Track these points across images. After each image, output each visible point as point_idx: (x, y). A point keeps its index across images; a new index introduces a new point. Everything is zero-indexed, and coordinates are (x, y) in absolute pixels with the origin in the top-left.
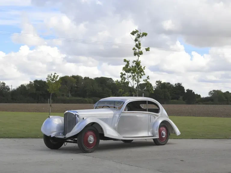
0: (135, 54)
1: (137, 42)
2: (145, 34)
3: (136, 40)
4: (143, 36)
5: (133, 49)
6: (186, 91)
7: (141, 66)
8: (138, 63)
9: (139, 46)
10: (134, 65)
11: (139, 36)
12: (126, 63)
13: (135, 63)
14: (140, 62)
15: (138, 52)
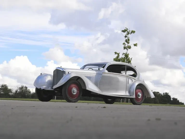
0: (125, 48)
1: (127, 38)
2: (133, 32)
3: (126, 37)
4: (132, 33)
5: (123, 44)
6: (172, 99)
7: (129, 58)
8: (127, 56)
9: (127, 41)
10: (123, 56)
11: (128, 33)
12: (117, 55)
13: (124, 55)
14: (128, 54)
15: (127, 46)
